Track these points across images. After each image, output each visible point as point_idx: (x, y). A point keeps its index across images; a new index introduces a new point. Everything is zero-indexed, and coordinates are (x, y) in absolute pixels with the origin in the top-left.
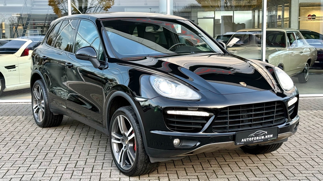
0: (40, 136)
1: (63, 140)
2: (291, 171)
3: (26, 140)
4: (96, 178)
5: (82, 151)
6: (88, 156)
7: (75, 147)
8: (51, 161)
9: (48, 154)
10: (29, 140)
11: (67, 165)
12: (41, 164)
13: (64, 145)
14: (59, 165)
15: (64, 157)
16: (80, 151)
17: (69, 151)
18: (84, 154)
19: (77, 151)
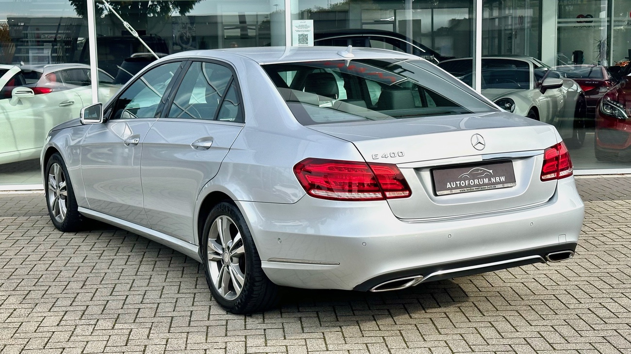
0: (21, 257)
1: (66, 264)
2: (511, 321)
4: (119, 340)
5: (101, 286)
6: (110, 295)
7: (88, 277)
8: (34, 306)
9: (31, 292)
12: (12, 313)
13: (66, 274)
14: (50, 314)
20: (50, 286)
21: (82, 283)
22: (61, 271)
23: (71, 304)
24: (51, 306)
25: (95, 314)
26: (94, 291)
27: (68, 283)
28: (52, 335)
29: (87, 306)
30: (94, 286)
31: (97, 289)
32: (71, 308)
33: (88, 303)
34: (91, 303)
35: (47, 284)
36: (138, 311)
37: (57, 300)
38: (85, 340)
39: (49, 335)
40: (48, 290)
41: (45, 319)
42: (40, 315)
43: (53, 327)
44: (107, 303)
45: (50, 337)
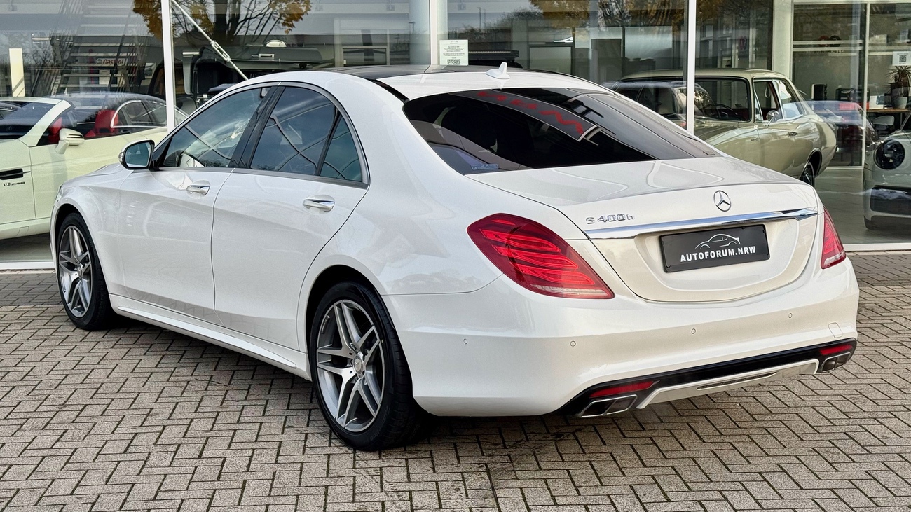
0: (73, 359)
1: (134, 369)
2: (740, 449)
3: (32, 369)
4: (208, 473)
5: (182, 399)
6: (195, 412)
7: (164, 387)
8: (91, 426)
9: (87, 407)
10: (41, 371)
11: (134, 437)
12: (62, 436)
13: (134, 383)
14: (114, 437)
15: (129, 416)
16: (175, 400)
17: (147, 399)
18: (187, 406)
19: (167, 400)
20: (113, 399)
21: (157, 395)
22: (128, 378)
23: (143, 423)
24: (115, 426)
25: (175, 438)
26: (172, 406)
27: (138, 395)
28: (117, 466)
29: (164, 427)
30: (173, 399)
31: (177, 403)
32: (143, 430)
33: (165, 423)
34: (169, 422)
35: (109, 396)
36: (234, 434)
37: (122, 418)
38: (162, 473)
39: (113, 465)
40: (110, 404)
41: (107, 445)
42: (100, 438)
43: (118, 455)
44: (191, 422)
45: (115, 469)
